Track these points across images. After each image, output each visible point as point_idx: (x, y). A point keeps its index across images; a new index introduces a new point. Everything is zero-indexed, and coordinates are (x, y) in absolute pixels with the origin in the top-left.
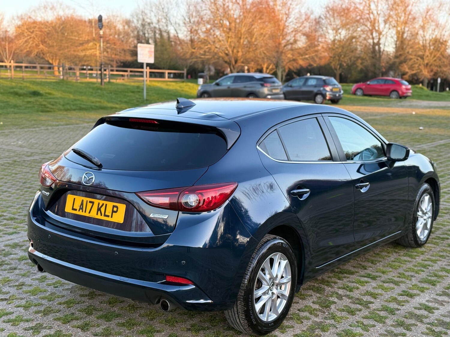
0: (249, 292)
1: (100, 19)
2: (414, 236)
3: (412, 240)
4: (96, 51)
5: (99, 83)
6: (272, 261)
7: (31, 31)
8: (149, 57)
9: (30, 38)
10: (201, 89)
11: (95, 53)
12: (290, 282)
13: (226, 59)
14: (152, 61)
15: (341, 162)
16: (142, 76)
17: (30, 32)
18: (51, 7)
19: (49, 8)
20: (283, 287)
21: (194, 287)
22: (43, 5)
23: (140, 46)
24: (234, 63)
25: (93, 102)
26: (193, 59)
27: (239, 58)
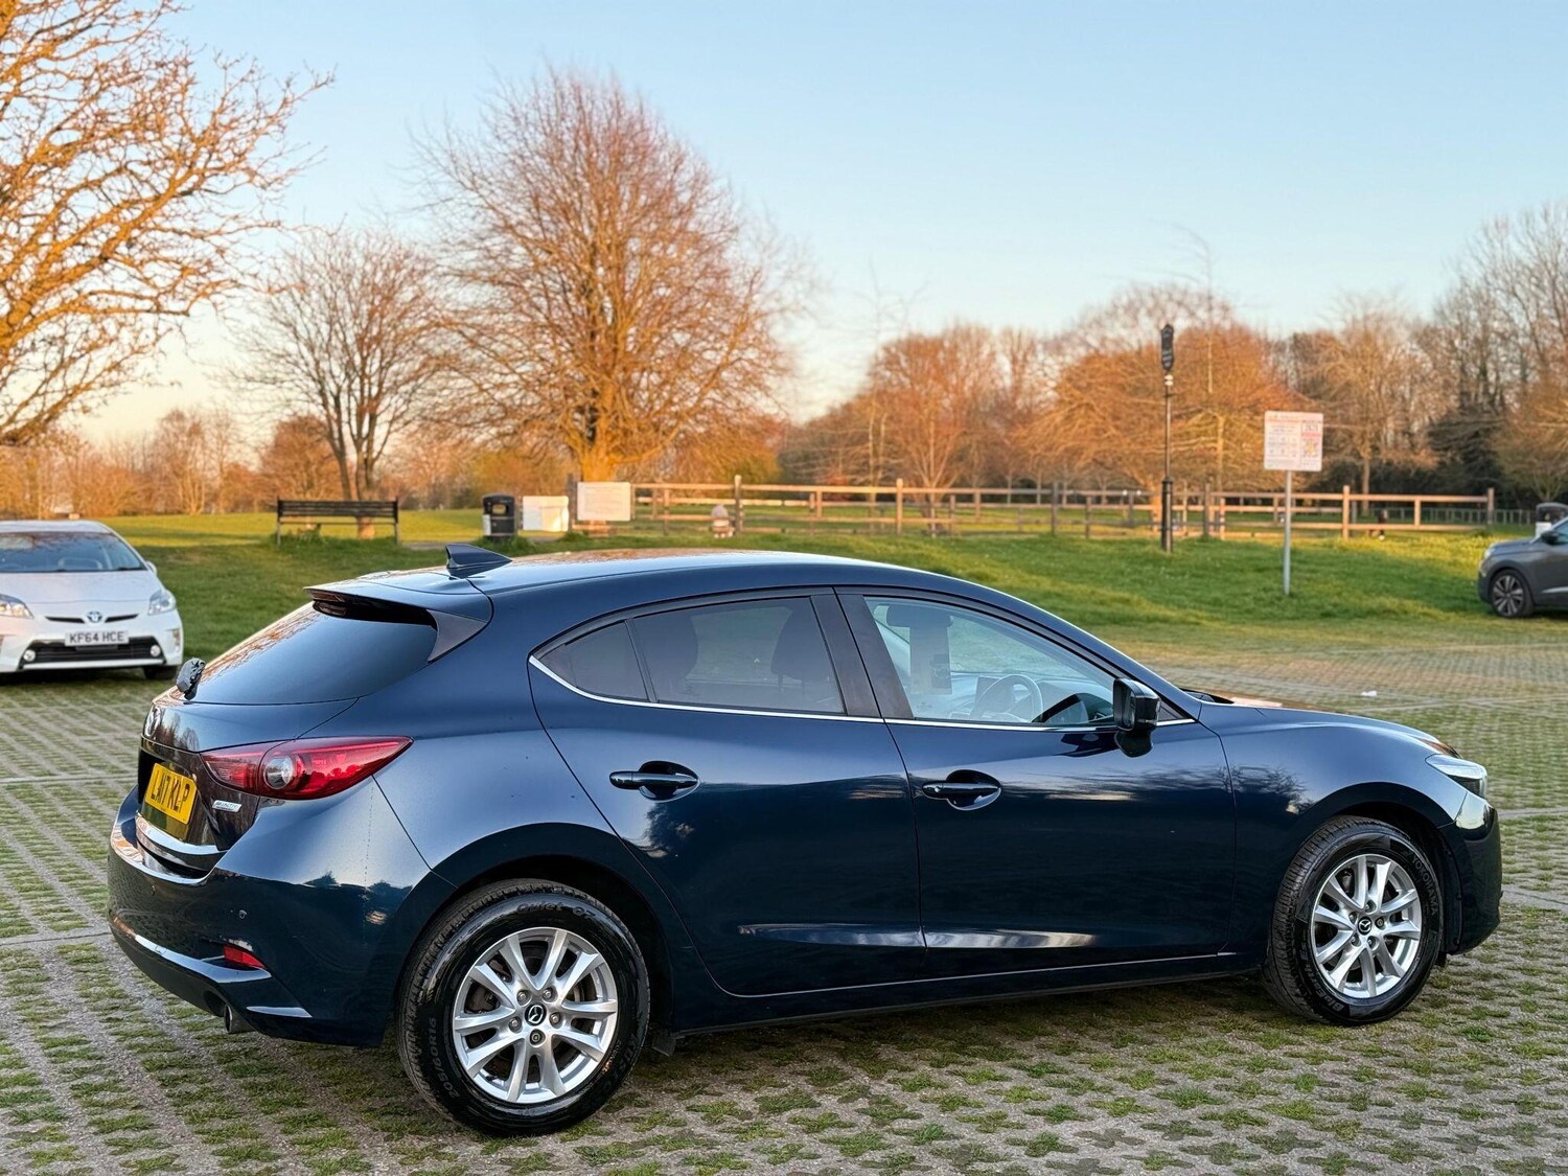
4: (1215, 441)
5: (1156, 543)
7: (1083, 384)
8: (1306, 457)
9: (1079, 406)
10: (1492, 556)
11: (1199, 444)
12: (616, 1015)
14: (1315, 464)
15: (879, 720)
16: (1338, 518)
17: (1079, 388)
18: (1150, 303)
19: (1143, 311)
21: (269, 975)
22: (1125, 300)
23: (1275, 420)
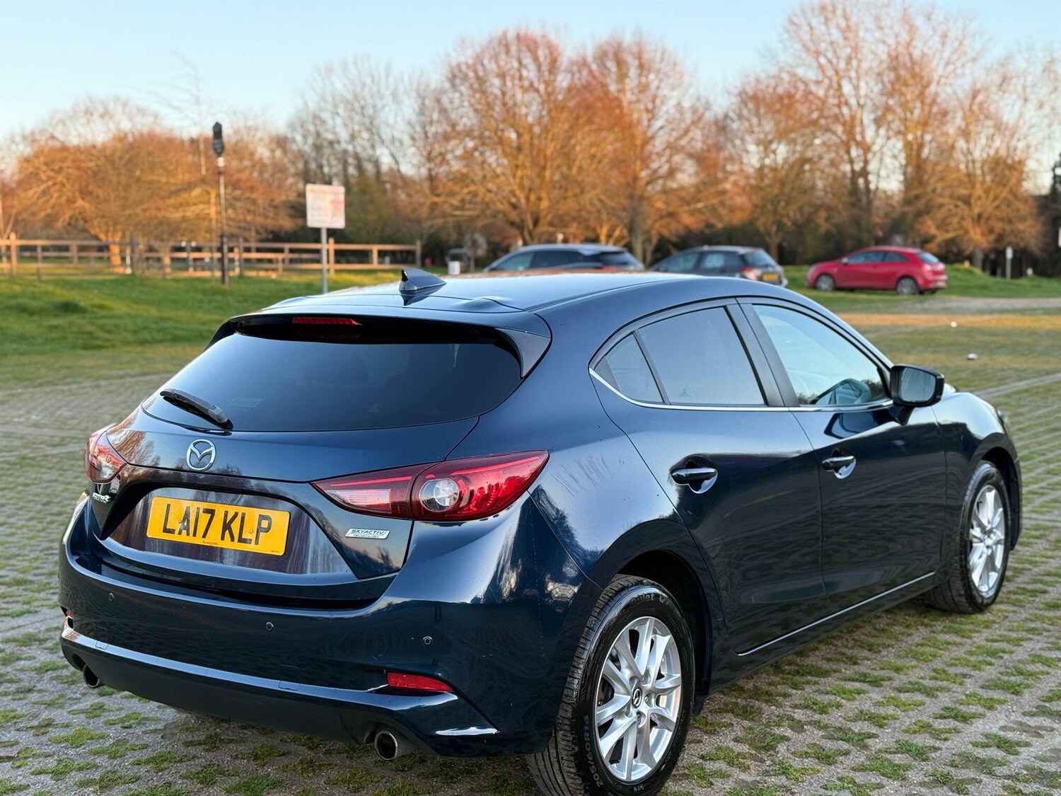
0: (585, 709)
1: (218, 130)
2: (964, 585)
3: (961, 595)
4: (209, 208)
5: (216, 280)
6: (634, 638)
7: (56, 167)
8: (334, 215)
9: (54, 184)
11: (207, 211)
12: (679, 689)
13: (514, 216)
14: (340, 223)
15: (786, 409)
16: (319, 261)
17: (53, 170)
18: (101, 110)
20: (663, 699)
21: (455, 698)
22: (82, 108)
23: (312, 191)
24: (531, 226)
25: (204, 324)
26: (435, 218)
27: (543, 214)
